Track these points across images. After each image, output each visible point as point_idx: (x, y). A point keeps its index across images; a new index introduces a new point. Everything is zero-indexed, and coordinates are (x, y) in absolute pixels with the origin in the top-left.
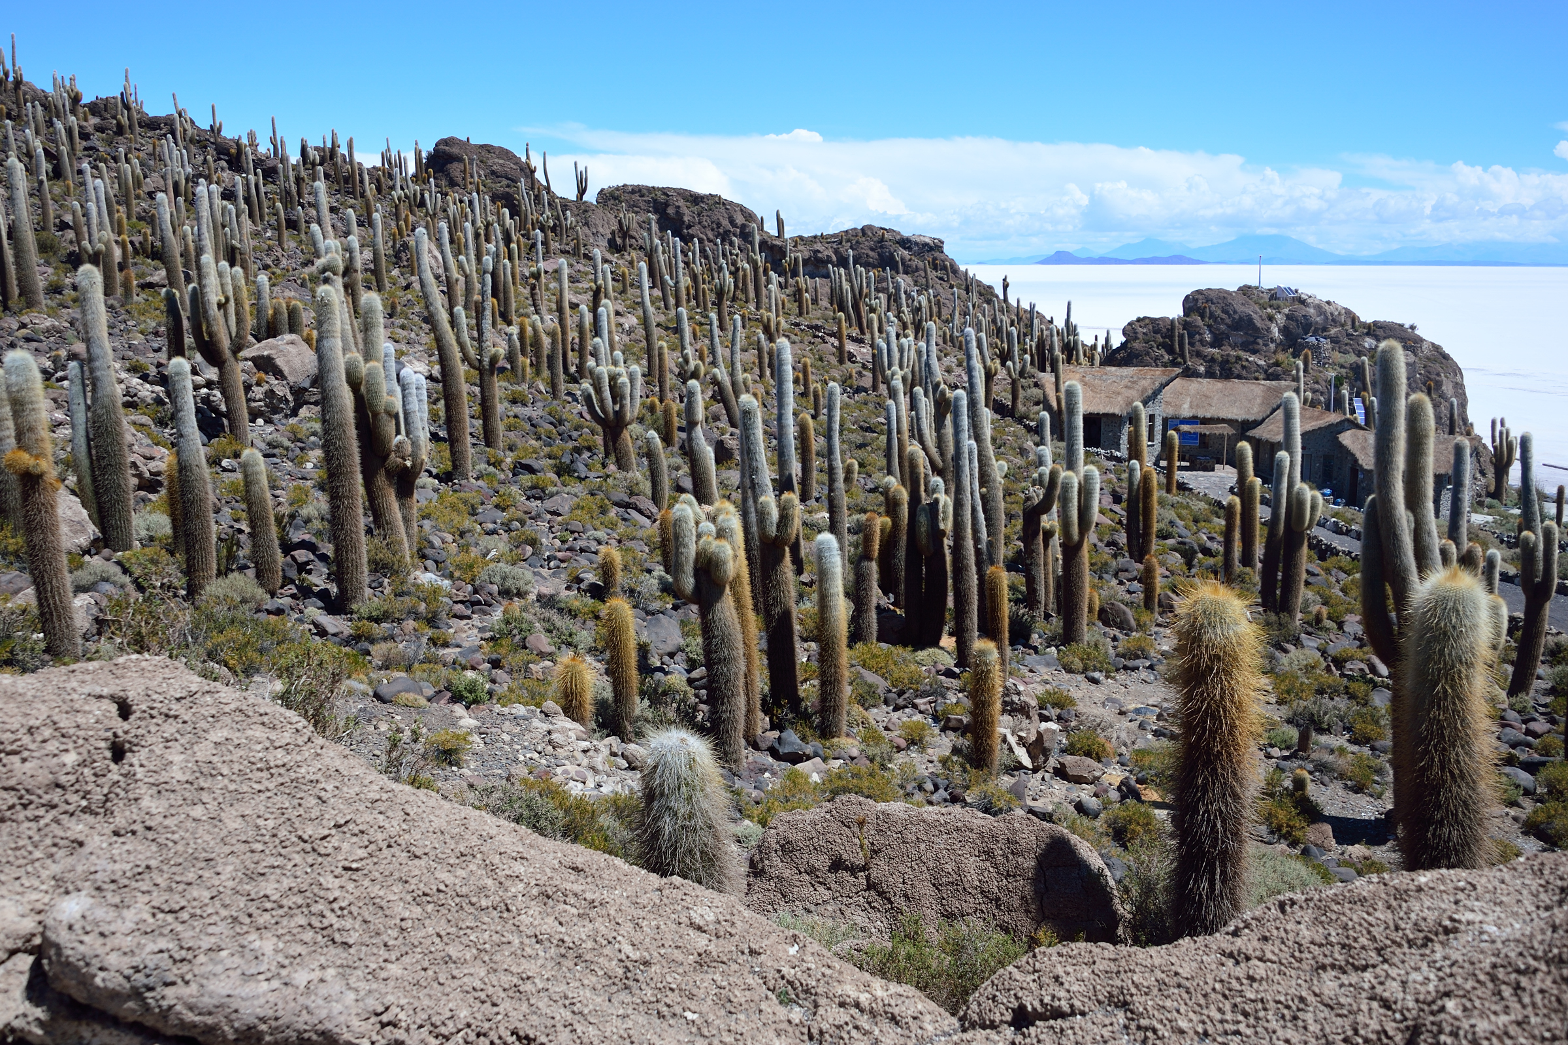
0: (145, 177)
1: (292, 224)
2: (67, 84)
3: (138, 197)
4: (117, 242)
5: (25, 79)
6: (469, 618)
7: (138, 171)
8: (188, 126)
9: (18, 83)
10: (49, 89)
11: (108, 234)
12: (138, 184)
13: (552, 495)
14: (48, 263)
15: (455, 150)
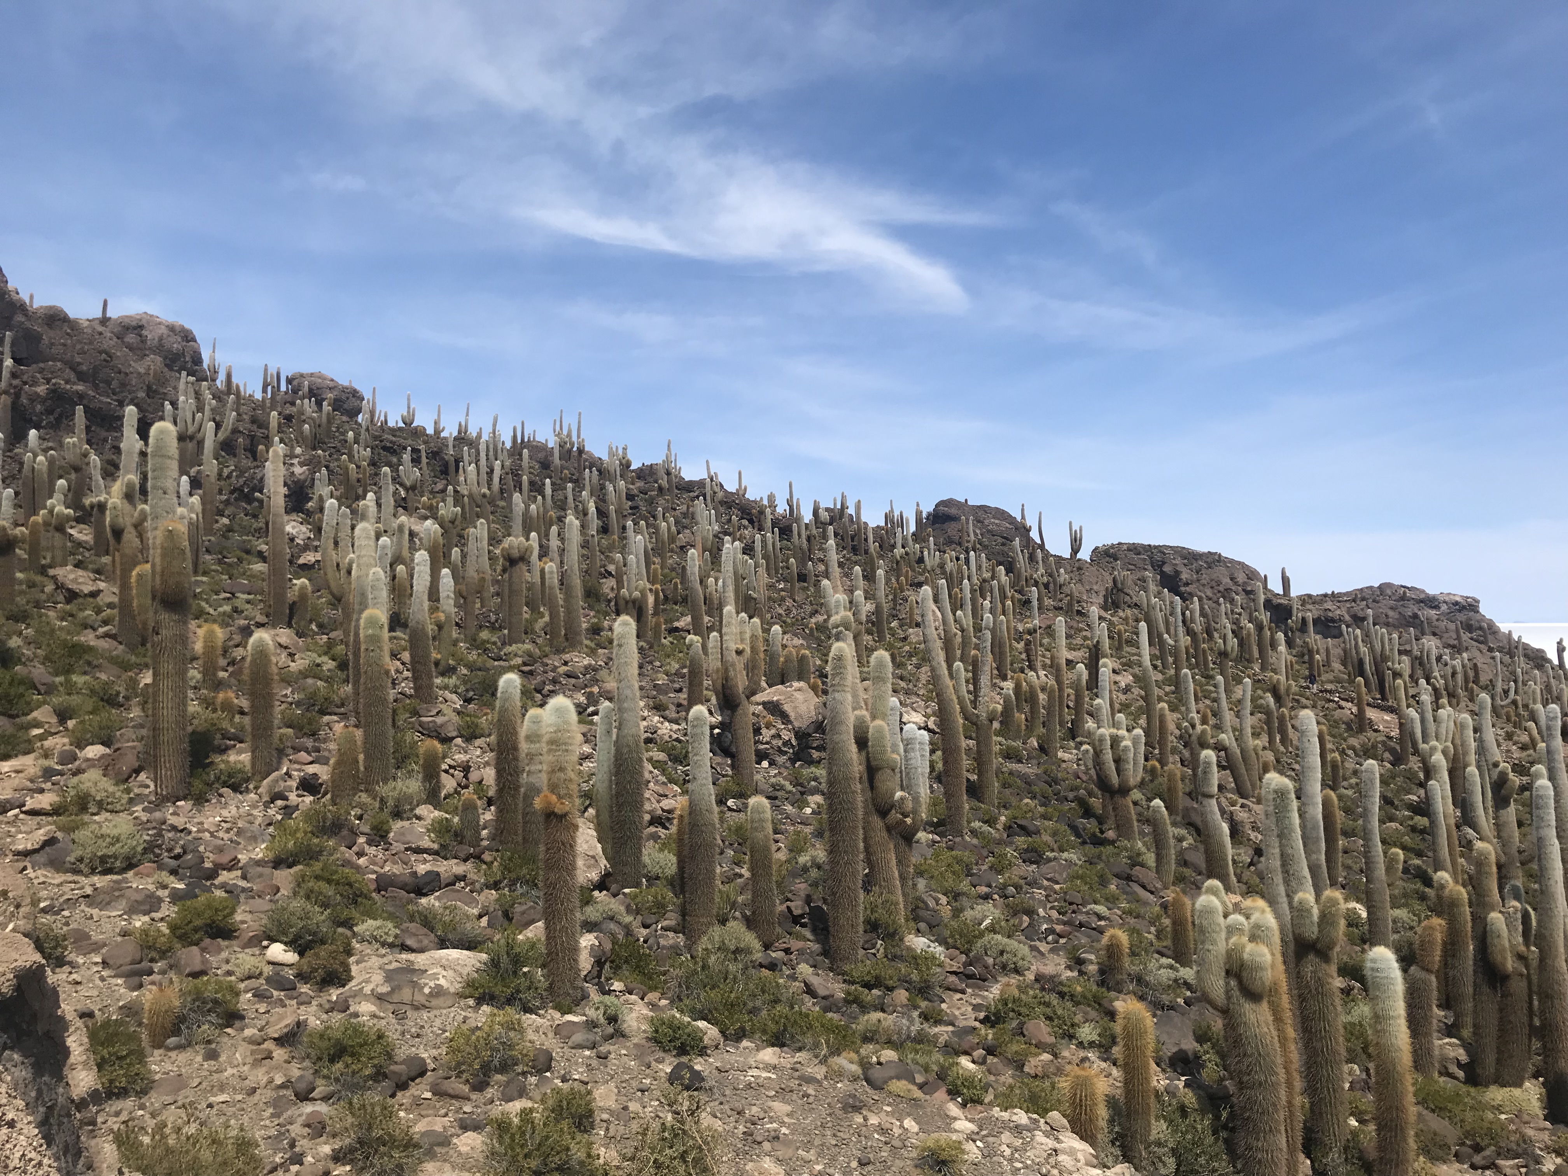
0: (679, 533)
1: (802, 578)
2: (620, 452)
3: (672, 551)
4: (651, 590)
5: (586, 449)
6: (963, 992)
7: (673, 528)
8: (717, 489)
9: (581, 451)
10: (605, 457)
11: (644, 583)
12: (672, 539)
13: (1049, 860)
14: (591, 608)
15: (953, 511)
